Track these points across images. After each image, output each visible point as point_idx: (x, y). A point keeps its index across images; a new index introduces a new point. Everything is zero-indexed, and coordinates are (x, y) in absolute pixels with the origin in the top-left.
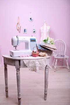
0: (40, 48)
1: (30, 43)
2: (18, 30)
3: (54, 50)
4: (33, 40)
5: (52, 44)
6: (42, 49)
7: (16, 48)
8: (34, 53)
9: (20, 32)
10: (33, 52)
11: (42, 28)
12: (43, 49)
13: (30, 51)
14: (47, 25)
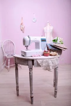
0: (50, 48)
1: (41, 43)
4: (43, 40)
5: (62, 43)
6: (52, 49)
7: (27, 48)
8: (46, 53)
10: (45, 51)
11: (45, 28)
12: (54, 49)
13: (41, 51)
14: (50, 25)
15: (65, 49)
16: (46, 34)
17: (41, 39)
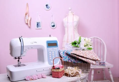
0: (66, 59)
1: (48, 50)
2: (27, 24)
3: (94, 62)
4: (52, 44)
6: (70, 61)
7: (19, 61)
8: (55, 71)
9: (30, 27)
14: (73, 15)
15: (95, 60)
16: (66, 29)
17: (47, 42)
